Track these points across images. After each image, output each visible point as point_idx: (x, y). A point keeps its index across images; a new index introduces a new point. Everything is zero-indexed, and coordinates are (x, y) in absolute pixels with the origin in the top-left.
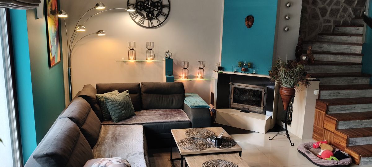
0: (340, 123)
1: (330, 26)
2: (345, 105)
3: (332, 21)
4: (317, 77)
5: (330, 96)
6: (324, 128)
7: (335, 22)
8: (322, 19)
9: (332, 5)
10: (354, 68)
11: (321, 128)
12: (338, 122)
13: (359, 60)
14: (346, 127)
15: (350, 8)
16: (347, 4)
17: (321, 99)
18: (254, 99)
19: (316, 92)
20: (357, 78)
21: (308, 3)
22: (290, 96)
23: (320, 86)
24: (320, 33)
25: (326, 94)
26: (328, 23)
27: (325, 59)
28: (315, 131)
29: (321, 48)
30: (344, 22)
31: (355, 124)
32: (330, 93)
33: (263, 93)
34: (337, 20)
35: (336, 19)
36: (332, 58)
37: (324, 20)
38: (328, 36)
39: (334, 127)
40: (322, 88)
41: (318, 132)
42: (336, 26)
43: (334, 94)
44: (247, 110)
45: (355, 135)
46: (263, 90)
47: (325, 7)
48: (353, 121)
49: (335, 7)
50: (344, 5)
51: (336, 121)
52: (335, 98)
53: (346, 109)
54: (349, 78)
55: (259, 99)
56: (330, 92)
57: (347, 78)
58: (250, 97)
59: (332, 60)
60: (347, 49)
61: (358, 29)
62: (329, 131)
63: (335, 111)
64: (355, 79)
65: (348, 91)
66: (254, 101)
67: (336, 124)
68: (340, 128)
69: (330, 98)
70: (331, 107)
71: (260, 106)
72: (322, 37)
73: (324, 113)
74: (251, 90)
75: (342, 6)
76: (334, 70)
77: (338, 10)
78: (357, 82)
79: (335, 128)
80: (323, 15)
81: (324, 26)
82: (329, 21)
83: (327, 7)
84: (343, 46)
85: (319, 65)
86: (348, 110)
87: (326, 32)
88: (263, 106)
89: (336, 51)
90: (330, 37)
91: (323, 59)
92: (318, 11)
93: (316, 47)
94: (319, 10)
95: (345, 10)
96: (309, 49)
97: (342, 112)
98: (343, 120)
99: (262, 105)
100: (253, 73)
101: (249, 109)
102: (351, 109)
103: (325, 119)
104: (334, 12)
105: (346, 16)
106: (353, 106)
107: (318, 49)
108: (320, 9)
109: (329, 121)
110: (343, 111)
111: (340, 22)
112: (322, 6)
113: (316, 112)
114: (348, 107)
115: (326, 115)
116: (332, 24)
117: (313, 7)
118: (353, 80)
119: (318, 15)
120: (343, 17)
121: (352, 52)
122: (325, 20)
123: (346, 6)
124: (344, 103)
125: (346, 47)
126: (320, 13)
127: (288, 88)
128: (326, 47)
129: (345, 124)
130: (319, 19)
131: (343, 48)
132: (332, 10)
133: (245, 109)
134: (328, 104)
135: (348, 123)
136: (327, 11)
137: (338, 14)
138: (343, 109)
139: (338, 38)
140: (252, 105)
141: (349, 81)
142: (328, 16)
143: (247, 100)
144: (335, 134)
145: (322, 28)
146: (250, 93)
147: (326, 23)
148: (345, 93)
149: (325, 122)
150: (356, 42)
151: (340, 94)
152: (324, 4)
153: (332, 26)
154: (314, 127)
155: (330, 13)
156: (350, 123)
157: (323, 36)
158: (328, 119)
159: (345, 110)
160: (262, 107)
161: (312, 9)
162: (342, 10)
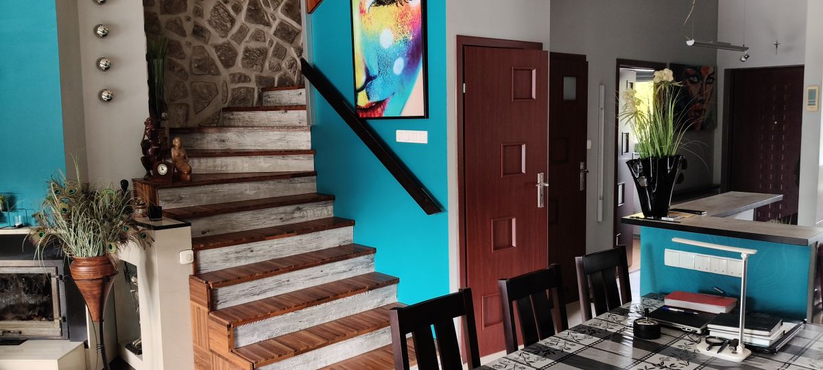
0: (242, 330)
1: (250, 91)
2: (260, 280)
3: (253, 78)
5: (227, 260)
6: (211, 351)
7: (260, 80)
8: (225, 73)
9: (247, 38)
10: (299, 185)
11: (205, 351)
12: (236, 330)
13: (307, 164)
14: (258, 336)
15: (292, 48)
16: (283, 38)
17: (202, 272)
18: (32, 302)
19: (186, 257)
20: (301, 206)
21: (183, 34)
23: (192, 239)
24: (226, 105)
25: (216, 259)
26: (243, 82)
27: (231, 170)
28: (197, 361)
29: (224, 141)
30: (280, 79)
31: (283, 325)
32: (227, 253)
33: (54, 281)
34: (264, 74)
35: (261, 71)
36: (246, 165)
37: (230, 75)
38: (242, 113)
39: (225, 343)
40: (199, 243)
41: (203, 364)
42: (264, 90)
43: (238, 255)
44: (16, 336)
45: (273, 354)
46: (52, 271)
47: (229, 43)
48: (276, 318)
49: (253, 45)
50: (276, 40)
51: (229, 326)
52: (243, 263)
53: (266, 287)
54: (281, 209)
55: (45, 299)
56: (226, 249)
57: (275, 210)
58: (21, 296)
59: (246, 170)
60: (280, 140)
61: (301, 93)
62: (219, 356)
63: (237, 297)
64: (299, 209)
65: (275, 241)
66: (32, 307)
67: (229, 336)
68: (243, 342)
69: (228, 265)
70: (222, 292)
71: (51, 319)
72: (231, 117)
73: (206, 310)
74: (20, 276)
75: (271, 42)
76: (248, 192)
77: (263, 53)
78: (302, 217)
79: (230, 347)
80: (228, 63)
81: (234, 90)
82: (245, 79)
83: (234, 43)
84: (271, 133)
85: (204, 185)
86: (271, 289)
87: (243, 103)
88: (60, 315)
89: (258, 148)
90: (246, 115)
91: (224, 168)
92: (214, 55)
93: (211, 140)
94: (213, 50)
95: (280, 53)
96: (174, 146)
97: (257, 298)
98: (248, 320)
99: (56, 314)
100: (17, 224)
101: (20, 332)
102: (280, 285)
103: (210, 327)
104: (254, 57)
105: (283, 65)
106: (283, 277)
107: (216, 146)
108: (217, 48)
109: (216, 330)
110: (258, 295)
111: (273, 79)
112: (221, 41)
113: (193, 307)
114: (269, 281)
115: (210, 314)
116: (252, 85)
117: (197, 43)
118: (293, 213)
119: (213, 63)
120: (279, 68)
121: (292, 147)
122: (233, 75)
123: (281, 42)
124: (257, 275)
125: (278, 137)
126: (219, 57)
128: (234, 139)
129: (255, 329)
130: (218, 73)
131: (271, 140)
132: (247, 50)
133: (10, 336)
134: (211, 286)
135: (264, 326)
136: (236, 54)
137: (264, 60)
138: (258, 291)
139: (261, 116)
140: (29, 318)
141: (283, 216)
142: (240, 65)
143: (12, 307)
144: (231, 362)
145: (230, 95)
146: (17, 285)
147: (239, 82)
148: (267, 247)
149: (211, 335)
150: (298, 124)
151: (254, 253)
152: (226, 36)
153: (254, 89)
154: (196, 350)
155: (243, 59)
156: (268, 325)
157: (232, 115)
158: (214, 324)
159: (265, 292)
160: (57, 322)
161: (194, 47)
162: (274, 51)
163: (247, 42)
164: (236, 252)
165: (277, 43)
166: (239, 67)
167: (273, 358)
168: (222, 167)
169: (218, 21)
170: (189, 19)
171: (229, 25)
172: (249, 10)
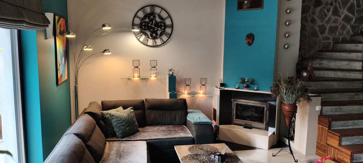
0: (343, 139)
1: (330, 43)
2: (347, 121)
3: (331, 38)
4: (318, 93)
5: (332, 111)
6: (328, 144)
7: (334, 39)
8: (321, 36)
9: (331, 22)
10: (355, 84)
11: (324, 144)
12: (342, 138)
13: (359, 76)
14: (349, 143)
15: (349, 26)
16: (345, 21)
17: (323, 114)
18: (256, 116)
19: (318, 108)
20: (358, 93)
21: (307, 22)
22: (293, 112)
23: (321, 101)
24: (320, 49)
25: (329, 110)
26: (328, 40)
27: (326, 76)
28: (318, 147)
29: (321, 64)
30: (343, 39)
31: (358, 140)
32: (332, 109)
33: (265, 109)
34: (336, 37)
35: (335, 35)
36: (333, 74)
37: (323, 37)
38: (328, 53)
39: (337, 142)
40: (323, 104)
41: (322, 148)
42: (335, 43)
43: (336, 110)
44: (250, 126)
45: (359, 150)
46: (265, 106)
47: (324, 25)
48: (356, 137)
49: (333, 25)
50: (342, 22)
51: (340, 136)
52: (337, 113)
53: (349, 124)
54: (350, 94)
55: (261, 115)
56: (332, 107)
57: (347, 94)
58: (253, 113)
59: (333, 76)
60: (347, 65)
61: (357, 46)
62: (332, 147)
63: (338, 126)
64: (357, 95)
65: (350, 107)
66: (256, 117)
67: (339, 140)
68: (343, 143)
69: (332, 113)
70: (333, 123)
71: (263, 122)
72: (322, 54)
73: (327, 129)
74: (253, 106)
75: (340, 23)
76: (335, 85)
77: (336, 28)
78: (358, 98)
79: (339, 144)
80: (322, 32)
81: (323, 43)
82: (328, 38)
83: (326, 25)
84: (343, 62)
85: (319, 81)
86: (351, 125)
87: (326, 49)
88: (266, 122)
89: (336, 68)
90: (329, 54)
91: (323, 75)
92: (317, 29)
93: (316, 63)
94: (317, 28)
95: (343, 28)
96: (309, 66)
97: (345, 128)
98: (346, 135)
99: (265, 121)
100: (255, 89)
101: (251, 125)
102: (354, 124)
103: (328, 135)
104: (333, 30)
105: (344, 33)
106: (356, 121)
107: (318, 66)
108: (319, 27)
109: (332, 137)
110: (346, 127)
111: (339, 39)
112: (321, 24)
113: (319, 127)
114: (350, 122)
115: (329, 131)
116: (331, 41)
117: (312, 25)
118: (354, 96)
119: (317, 32)
120: (342, 34)
121: (352, 68)
122: (324, 37)
123: (345, 23)
124: (347, 119)
125: (346, 64)
126: (319, 30)
127: (290, 104)
128: (326, 63)
129: (348, 139)
130: (318, 37)
131: (344, 65)
132: (330, 27)
133: (247, 126)
134: (330, 120)
135: (351, 139)
136: (326, 29)
137: (336, 31)
138: (346, 125)
139: (338, 55)
140: (255, 121)
141: (350, 96)
142: (327, 33)
143: (249, 116)
144: (339, 150)
145: (321, 45)
146: (252, 109)
147: (326, 40)
148: (347, 109)
149: (328, 138)
150: (356, 59)
151: (342, 110)
152: (323, 22)
153: (331, 43)
154: (317, 142)
155: (329, 31)
156: (353, 139)
157: (323, 53)
158: (331, 135)
159: (348, 126)
160: (265, 123)
161: (311, 27)
162: (341, 27)
163: (331, 24)
164: (336, 109)
165: (343, 24)
166: (326, 34)
167: (359, 151)
168: (323, 74)
169: (321, 16)
170: (310, 16)
171: (325, 17)
172: (333, 11)
